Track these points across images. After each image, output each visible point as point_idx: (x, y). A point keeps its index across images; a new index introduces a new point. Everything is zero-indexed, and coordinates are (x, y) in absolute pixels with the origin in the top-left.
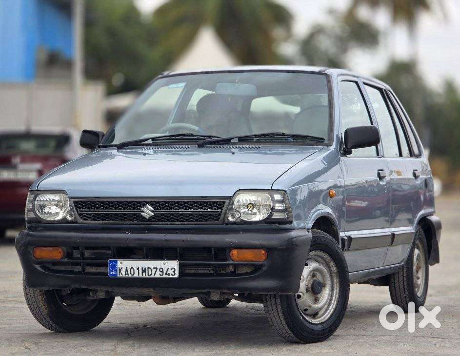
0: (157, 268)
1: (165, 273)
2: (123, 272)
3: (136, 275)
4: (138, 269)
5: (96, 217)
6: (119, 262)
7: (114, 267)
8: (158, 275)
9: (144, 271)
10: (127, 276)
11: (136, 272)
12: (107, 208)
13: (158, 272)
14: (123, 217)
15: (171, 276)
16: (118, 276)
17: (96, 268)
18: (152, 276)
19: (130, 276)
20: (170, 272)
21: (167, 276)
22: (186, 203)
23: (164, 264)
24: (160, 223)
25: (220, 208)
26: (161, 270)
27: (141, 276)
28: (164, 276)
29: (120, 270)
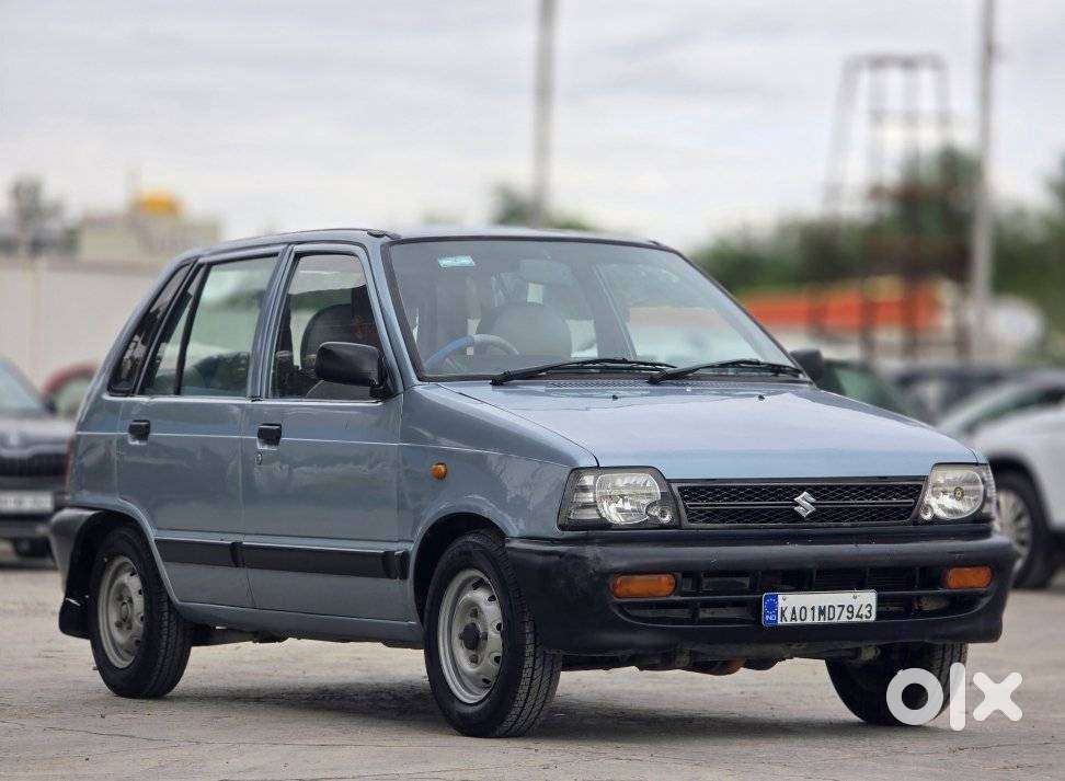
0: (843, 606)
1: (855, 613)
2: (788, 615)
3: (809, 620)
4: (813, 609)
5: (712, 516)
6: (780, 597)
7: (773, 607)
8: (844, 619)
9: (822, 612)
10: (794, 622)
11: (810, 613)
12: (734, 499)
13: (845, 613)
14: (774, 515)
15: (864, 619)
16: (779, 622)
17: (712, 610)
18: (835, 620)
19: (799, 622)
20: (864, 612)
21: (859, 620)
22: (861, 488)
23: (855, 597)
24: (820, 524)
25: (911, 497)
26: (850, 609)
27: (816, 621)
28: (854, 620)
29: (783, 612)
